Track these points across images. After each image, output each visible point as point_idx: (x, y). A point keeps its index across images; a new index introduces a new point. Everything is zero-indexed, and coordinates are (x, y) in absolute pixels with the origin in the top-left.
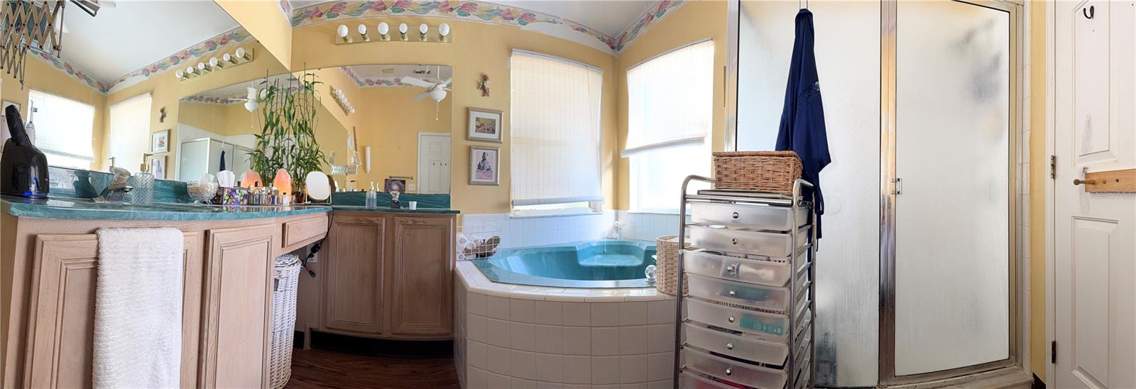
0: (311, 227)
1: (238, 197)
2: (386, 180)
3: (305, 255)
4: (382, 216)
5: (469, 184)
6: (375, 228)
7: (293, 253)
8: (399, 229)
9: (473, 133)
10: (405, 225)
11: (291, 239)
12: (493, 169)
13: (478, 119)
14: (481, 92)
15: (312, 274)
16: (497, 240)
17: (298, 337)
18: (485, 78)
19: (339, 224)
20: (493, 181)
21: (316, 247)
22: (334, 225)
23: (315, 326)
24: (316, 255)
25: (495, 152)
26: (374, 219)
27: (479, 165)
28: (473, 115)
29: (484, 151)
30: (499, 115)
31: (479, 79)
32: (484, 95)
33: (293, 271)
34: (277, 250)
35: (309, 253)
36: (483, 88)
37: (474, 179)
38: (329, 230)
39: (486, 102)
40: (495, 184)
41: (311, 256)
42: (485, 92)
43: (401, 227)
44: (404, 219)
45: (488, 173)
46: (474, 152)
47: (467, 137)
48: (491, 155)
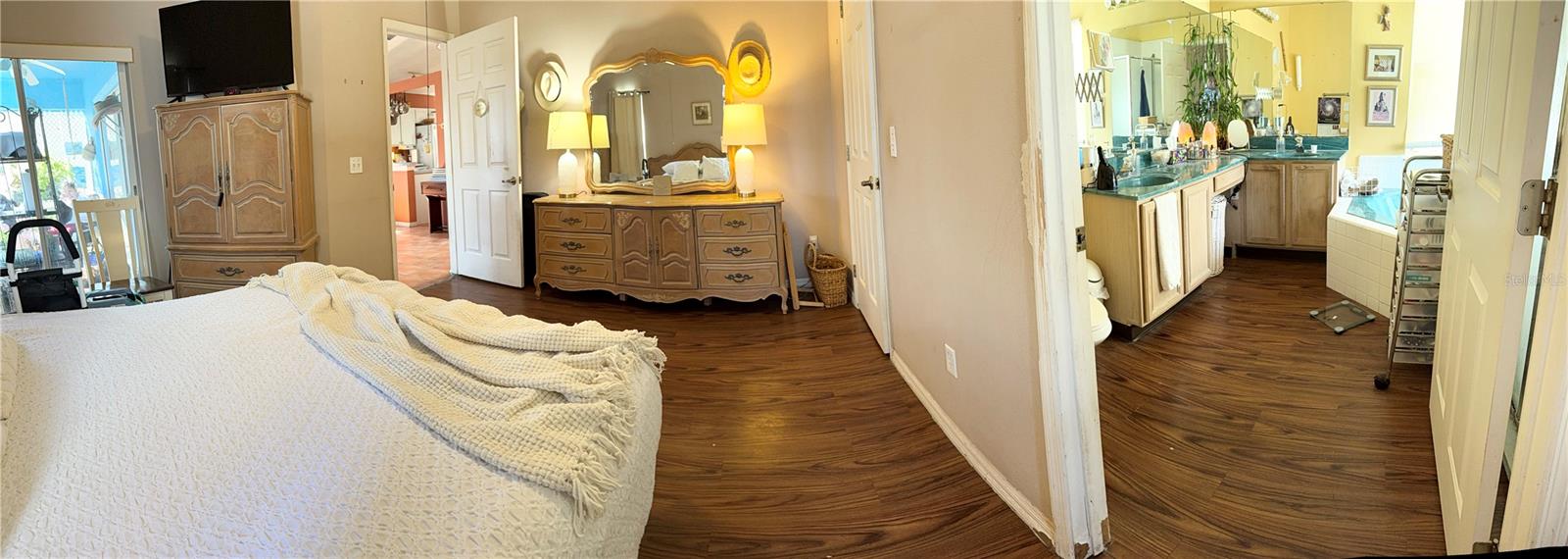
0: (1233, 175)
1: (1181, 156)
2: (1320, 99)
3: (1228, 195)
4: (1282, 163)
5: (1366, 125)
6: (1278, 172)
7: (1221, 194)
8: (1295, 173)
9: (1371, 73)
10: (1299, 169)
11: (1218, 187)
12: (1390, 109)
13: (1377, 57)
14: (1381, 26)
15: (1236, 208)
16: (1375, 182)
17: (1227, 251)
18: (1386, 10)
19: (1252, 170)
20: (1390, 122)
21: (1237, 188)
22: (1249, 171)
23: (1239, 242)
24: (1237, 194)
25: (1392, 92)
26: (1277, 166)
27: (1376, 106)
28: (1372, 53)
29: (1381, 91)
30: (1398, 51)
31: (1380, 12)
32: (1384, 30)
33: (1221, 206)
34: (1212, 194)
35: (1232, 192)
36: (1384, 21)
37: (1370, 121)
38: (1245, 174)
39: (1386, 38)
40: (1391, 125)
41: (1234, 195)
42: (1385, 25)
43: (1296, 172)
44: (1297, 165)
45: (1384, 114)
46: (1372, 92)
47: (1366, 78)
48: (1388, 94)
